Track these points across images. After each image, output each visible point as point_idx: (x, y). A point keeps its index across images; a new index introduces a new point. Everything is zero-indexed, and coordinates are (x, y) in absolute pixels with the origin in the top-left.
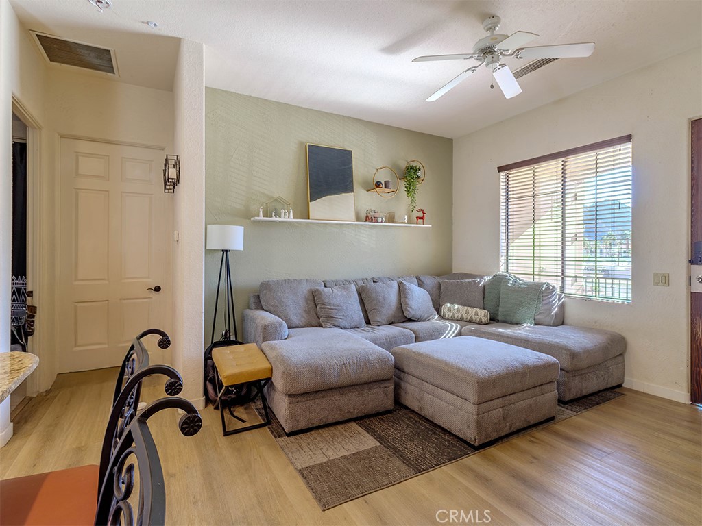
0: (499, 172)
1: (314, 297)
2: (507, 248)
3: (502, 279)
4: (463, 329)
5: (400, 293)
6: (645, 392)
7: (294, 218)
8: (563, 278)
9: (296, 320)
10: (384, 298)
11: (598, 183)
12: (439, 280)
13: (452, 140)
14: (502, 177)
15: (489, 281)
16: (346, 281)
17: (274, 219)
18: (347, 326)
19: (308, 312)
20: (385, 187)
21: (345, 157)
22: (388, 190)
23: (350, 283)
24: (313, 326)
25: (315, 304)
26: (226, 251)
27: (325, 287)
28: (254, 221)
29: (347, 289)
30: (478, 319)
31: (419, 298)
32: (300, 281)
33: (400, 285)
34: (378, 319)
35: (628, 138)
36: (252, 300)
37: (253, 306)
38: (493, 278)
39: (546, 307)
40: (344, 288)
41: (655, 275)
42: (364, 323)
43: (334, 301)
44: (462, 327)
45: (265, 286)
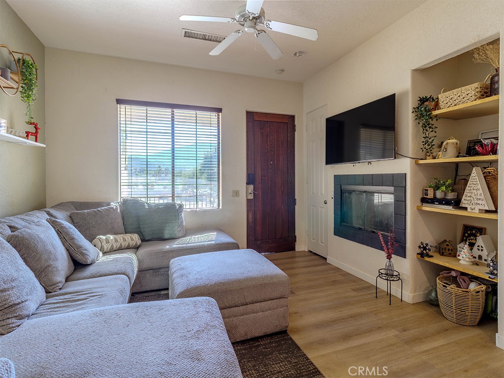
0: (117, 104)
13: (44, 47)
35: (219, 110)
41: (233, 191)
44: (136, 255)
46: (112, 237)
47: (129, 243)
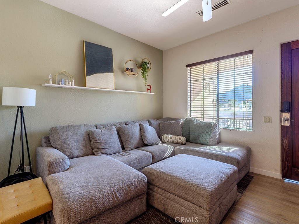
0: (187, 67)
1: (89, 136)
2: (190, 105)
3: (190, 120)
4: (175, 148)
5: (140, 130)
6: (260, 174)
7: (75, 86)
8: (218, 120)
9: (76, 152)
10: (132, 134)
11: (235, 73)
12: (159, 121)
13: (163, 51)
14: (188, 70)
15: (184, 121)
16: (109, 124)
17: (61, 85)
18: (111, 152)
19: (85, 146)
20: (131, 71)
21: (108, 52)
22: (132, 73)
23: (112, 125)
24: (88, 155)
25: (90, 140)
26: (21, 107)
27: (97, 128)
28: (46, 87)
29: (110, 130)
30: (181, 142)
31: (151, 132)
32: (79, 126)
33: (141, 125)
34: (130, 146)
35: (251, 52)
36: (44, 140)
37: (44, 144)
38: (185, 120)
39: (214, 134)
40: (109, 129)
41: (265, 117)
42: (121, 150)
43: (102, 138)
44: (175, 147)
45: (54, 130)
46: (170, 136)
47: (173, 140)
